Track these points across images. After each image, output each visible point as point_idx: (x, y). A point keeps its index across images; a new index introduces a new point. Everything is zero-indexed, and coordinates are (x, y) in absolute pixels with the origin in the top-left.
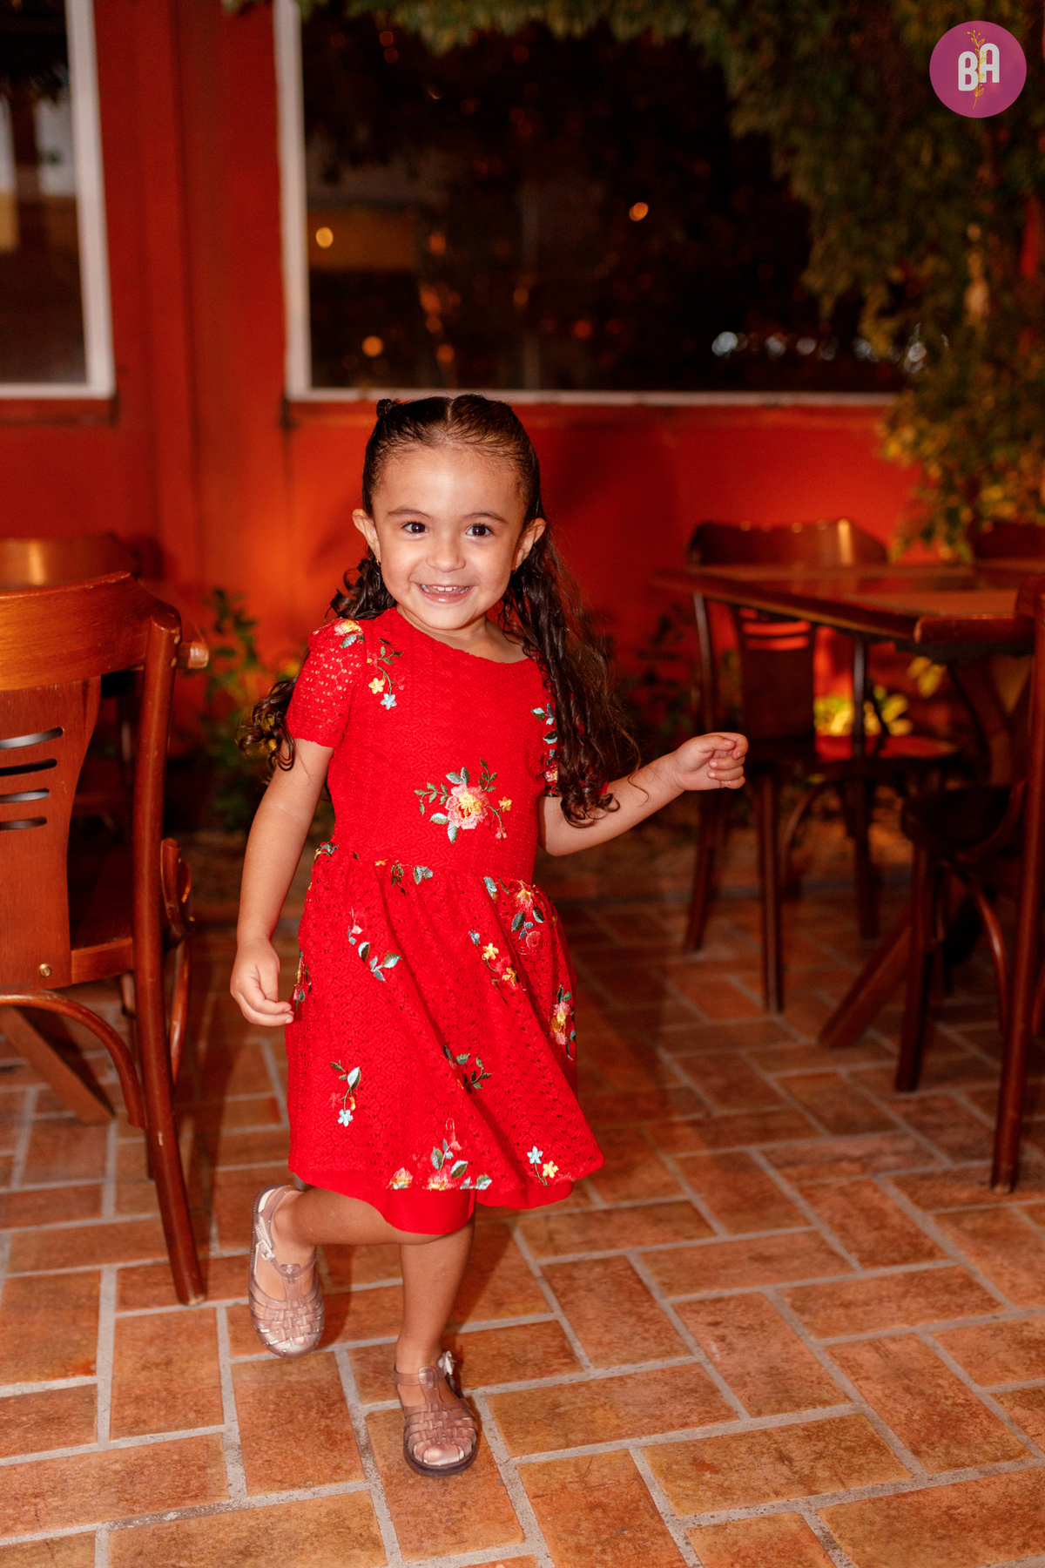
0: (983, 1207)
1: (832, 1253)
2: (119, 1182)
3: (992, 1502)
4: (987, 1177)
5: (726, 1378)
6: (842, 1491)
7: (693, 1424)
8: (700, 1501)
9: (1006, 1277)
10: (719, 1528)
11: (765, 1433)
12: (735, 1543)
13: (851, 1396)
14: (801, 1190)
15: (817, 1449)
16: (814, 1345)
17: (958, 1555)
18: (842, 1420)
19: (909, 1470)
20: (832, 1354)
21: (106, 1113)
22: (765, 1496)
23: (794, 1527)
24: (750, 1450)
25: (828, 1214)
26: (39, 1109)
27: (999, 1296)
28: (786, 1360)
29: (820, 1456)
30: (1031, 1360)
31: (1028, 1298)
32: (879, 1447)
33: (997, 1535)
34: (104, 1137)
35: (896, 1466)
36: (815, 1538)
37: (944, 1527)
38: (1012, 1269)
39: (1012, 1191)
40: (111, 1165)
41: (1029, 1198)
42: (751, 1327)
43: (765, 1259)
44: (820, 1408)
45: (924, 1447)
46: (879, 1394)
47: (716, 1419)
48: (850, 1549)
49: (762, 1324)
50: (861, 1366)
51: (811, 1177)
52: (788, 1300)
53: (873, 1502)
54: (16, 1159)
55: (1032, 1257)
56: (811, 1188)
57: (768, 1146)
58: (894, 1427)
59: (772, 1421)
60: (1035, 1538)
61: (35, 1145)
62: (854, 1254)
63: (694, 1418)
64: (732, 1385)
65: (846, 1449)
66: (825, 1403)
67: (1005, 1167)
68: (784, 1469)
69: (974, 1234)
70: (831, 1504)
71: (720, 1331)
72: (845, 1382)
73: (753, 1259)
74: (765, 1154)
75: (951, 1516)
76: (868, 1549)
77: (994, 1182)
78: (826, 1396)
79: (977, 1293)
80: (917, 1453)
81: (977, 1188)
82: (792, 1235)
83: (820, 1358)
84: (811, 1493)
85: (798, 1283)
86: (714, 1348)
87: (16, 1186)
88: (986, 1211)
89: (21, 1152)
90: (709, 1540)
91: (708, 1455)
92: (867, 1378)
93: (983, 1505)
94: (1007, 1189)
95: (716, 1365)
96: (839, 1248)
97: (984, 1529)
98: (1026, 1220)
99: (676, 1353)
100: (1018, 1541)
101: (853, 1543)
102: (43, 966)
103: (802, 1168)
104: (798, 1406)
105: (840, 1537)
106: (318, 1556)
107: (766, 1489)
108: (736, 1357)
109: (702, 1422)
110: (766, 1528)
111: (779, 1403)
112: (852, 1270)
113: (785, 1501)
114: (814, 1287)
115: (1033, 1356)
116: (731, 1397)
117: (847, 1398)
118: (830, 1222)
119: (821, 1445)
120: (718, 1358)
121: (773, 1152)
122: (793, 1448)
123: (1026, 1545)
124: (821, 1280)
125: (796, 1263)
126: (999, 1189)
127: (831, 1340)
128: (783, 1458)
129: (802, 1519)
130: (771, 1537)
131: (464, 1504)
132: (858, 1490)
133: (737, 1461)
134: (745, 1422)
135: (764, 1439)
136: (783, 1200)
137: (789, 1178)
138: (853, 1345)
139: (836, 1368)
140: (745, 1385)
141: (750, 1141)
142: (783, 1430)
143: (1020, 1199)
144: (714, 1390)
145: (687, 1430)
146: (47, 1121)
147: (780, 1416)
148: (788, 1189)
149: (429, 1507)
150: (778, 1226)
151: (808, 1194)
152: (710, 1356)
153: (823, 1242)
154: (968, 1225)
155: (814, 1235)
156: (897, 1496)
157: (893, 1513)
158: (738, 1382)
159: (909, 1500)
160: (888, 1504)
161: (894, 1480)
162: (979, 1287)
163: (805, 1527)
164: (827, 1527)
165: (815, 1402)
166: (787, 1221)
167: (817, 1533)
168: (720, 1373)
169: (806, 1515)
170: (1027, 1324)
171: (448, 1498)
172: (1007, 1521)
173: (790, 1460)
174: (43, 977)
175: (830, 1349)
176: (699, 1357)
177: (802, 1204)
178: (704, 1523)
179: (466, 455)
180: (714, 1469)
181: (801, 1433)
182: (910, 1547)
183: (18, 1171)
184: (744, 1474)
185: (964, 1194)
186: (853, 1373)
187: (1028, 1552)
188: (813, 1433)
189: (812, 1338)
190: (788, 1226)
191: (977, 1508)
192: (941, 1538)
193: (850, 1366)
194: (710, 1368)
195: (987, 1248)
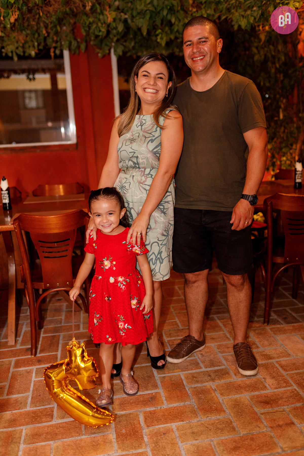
0: (261, 328)
1: (227, 337)
2: (83, 323)
3: (248, 384)
4: (263, 322)
5: (201, 361)
6: (220, 381)
7: (193, 370)
8: (192, 383)
9: (262, 342)
10: (195, 388)
11: (207, 371)
12: (198, 390)
13: (225, 365)
14: (223, 325)
15: (216, 374)
16: (220, 355)
17: (239, 392)
18: (222, 369)
19: (233, 378)
20: (223, 357)
21: (80, 309)
22: (205, 382)
23: (209, 387)
24: (203, 374)
25: (228, 330)
26: (66, 308)
27: (260, 346)
28: (213, 358)
29: (217, 375)
30: (263, 358)
31: (265, 346)
32: (228, 373)
33: (247, 389)
34: (80, 314)
35: (231, 377)
36: (213, 389)
37: (237, 388)
38: (264, 341)
39: (268, 324)
40: (82, 320)
41: (272, 326)
42: (208, 352)
43: (213, 339)
44: (218, 367)
45: (237, 374)
46: (231, 364)
47: (198, 369)
48: (219, 391)
49: (210, 351)
50: (228, 359)
51: (226, 322)
52: (216, 347)
53: (225, 383)
54: (63, 319)
55: (269, 338)
56: (225, 324)
57: (218, 315)
58: (232, 370)
59: (208, 369)
60: (254, 390)
61: (66, 316)
62: (232, 338)
63: (194, 369)
64: (202, 363)
65: (222, 374)
66: (219, 366)
67: (267, 320)
68: (209, 378)
69: (258, 333)
70: (217, 384)
71: (201, 353)
72: (224, 362)
73: (211, 339)
74: (217, 317)
75: (239, 386)
76: (222, 391)
77: (264, 323)
78: (220, 365)
79: (255, 345)
80: (235, 375)
81: (261, 324)
82: (220, 334)
83: (220, 358)
84: (214, 382)
85: (219, 343)
86: (200, 356)
87: (63, 325)
88: (261, 329)
89: (63, 317)
90: (193, 389)
91: (195, 375)
92: (229, 362)
93: (246, 384)
94: (267, 324)
95: (200, 359)
96: (229, 336)
97: (245, 388)
98: (269, 330)
99: (192, 357)
100: (251, 390)
101: (220, 390)
102: (68, 283)
103: (225, 320)
104: (214, 366)
105: (218, 389)
106: (121, 392)
107: (205, 381)
108: (204, 358)
109: (195, 369)
110: (204, 387)
111: (211, 366)
112: (231, 341)
113: (208, 383)
114: (222, 344)
115: (263, 357)
116: (201, 365)
117: (224, 365)
118: (228, 331)
119: (217, 373)
120: (200, 358)
121: (219, 316)
122: (212, 374)
123: (252, 391)
124: (224, 343)
125: (219, 339)
126: (265, 324)
127: (223, 354)
128: (210, 376)
129: (211, 386)
130: (204, 389)
131: (148, 383)
132: (223, 381)
133: (200, 376)
134: (204, 369)
135: (206, 372)
136: (220, 327)
137: (221, 322)
138: (227, 355)
139: (223, 360)
140: (205, 363)
141: (215, 314)
142: (210, 371)
143: (270, 326)
144: (198, 364)
145: (192, 371)
146: (68, 311)
147: (210, 368)
148: (221, 324)
149: (142, 384)
150: (217, 332)
151: (225, 326)
152: (199, 358)
153: (226, 335)
154: (257, 332)
155: (224, 334)
156: (230, 382)
157: (228, 385)
158: (203, 362)
159: (232, 383)
160: (228, 384)
161: (230, 380)
162: (256, 344)
163: (211, 387)
164: (215, 387)
165: (217, 366)
166: (219, 331)
167: (213, 388)
168: (200, 360)
169: (212, 386)
170: (264, 351)
171: (145, 382)
172: (250, 387)
173: (211, 376)
174: (68, 285)
175: (223, 356)
176: (197, 357)
177: (223, 327)
178: (192, 387)
179: (105, 201)
180: (196, 378)
181: (214, 371)
182: (230, 391)
183: (63, 321)
184: (202, 378)
185: (258, 325)
186: (226, 361)
187: (252, 392)
188: (216, 371)
189: (220, 354)
190: (219, 332)
191: (245, 385)
192: (237, 390)
193: (226, 359)
194: (198, 359)
195: (260, 336)
